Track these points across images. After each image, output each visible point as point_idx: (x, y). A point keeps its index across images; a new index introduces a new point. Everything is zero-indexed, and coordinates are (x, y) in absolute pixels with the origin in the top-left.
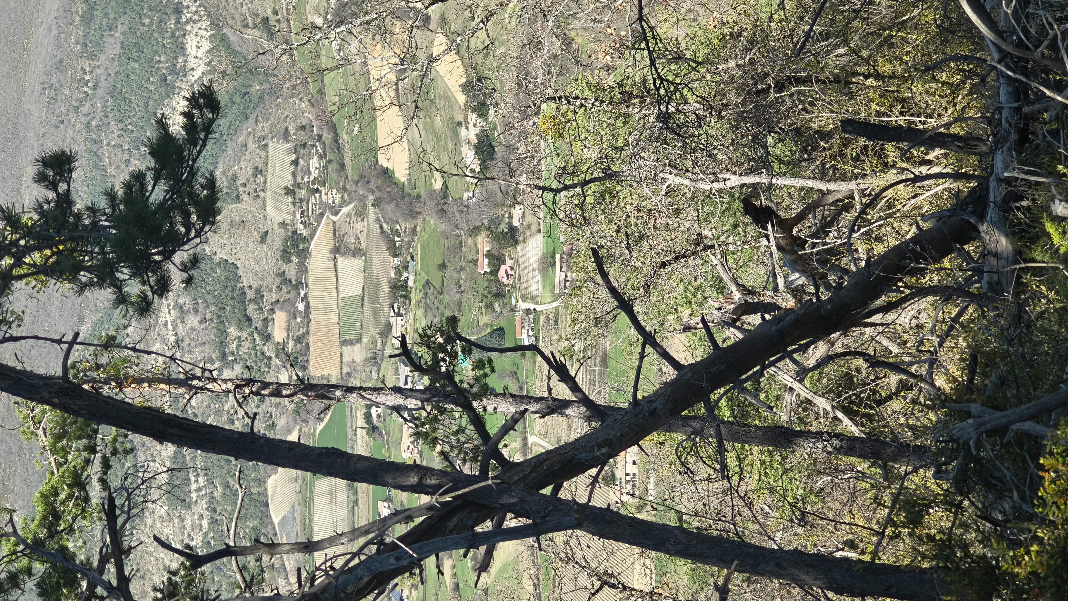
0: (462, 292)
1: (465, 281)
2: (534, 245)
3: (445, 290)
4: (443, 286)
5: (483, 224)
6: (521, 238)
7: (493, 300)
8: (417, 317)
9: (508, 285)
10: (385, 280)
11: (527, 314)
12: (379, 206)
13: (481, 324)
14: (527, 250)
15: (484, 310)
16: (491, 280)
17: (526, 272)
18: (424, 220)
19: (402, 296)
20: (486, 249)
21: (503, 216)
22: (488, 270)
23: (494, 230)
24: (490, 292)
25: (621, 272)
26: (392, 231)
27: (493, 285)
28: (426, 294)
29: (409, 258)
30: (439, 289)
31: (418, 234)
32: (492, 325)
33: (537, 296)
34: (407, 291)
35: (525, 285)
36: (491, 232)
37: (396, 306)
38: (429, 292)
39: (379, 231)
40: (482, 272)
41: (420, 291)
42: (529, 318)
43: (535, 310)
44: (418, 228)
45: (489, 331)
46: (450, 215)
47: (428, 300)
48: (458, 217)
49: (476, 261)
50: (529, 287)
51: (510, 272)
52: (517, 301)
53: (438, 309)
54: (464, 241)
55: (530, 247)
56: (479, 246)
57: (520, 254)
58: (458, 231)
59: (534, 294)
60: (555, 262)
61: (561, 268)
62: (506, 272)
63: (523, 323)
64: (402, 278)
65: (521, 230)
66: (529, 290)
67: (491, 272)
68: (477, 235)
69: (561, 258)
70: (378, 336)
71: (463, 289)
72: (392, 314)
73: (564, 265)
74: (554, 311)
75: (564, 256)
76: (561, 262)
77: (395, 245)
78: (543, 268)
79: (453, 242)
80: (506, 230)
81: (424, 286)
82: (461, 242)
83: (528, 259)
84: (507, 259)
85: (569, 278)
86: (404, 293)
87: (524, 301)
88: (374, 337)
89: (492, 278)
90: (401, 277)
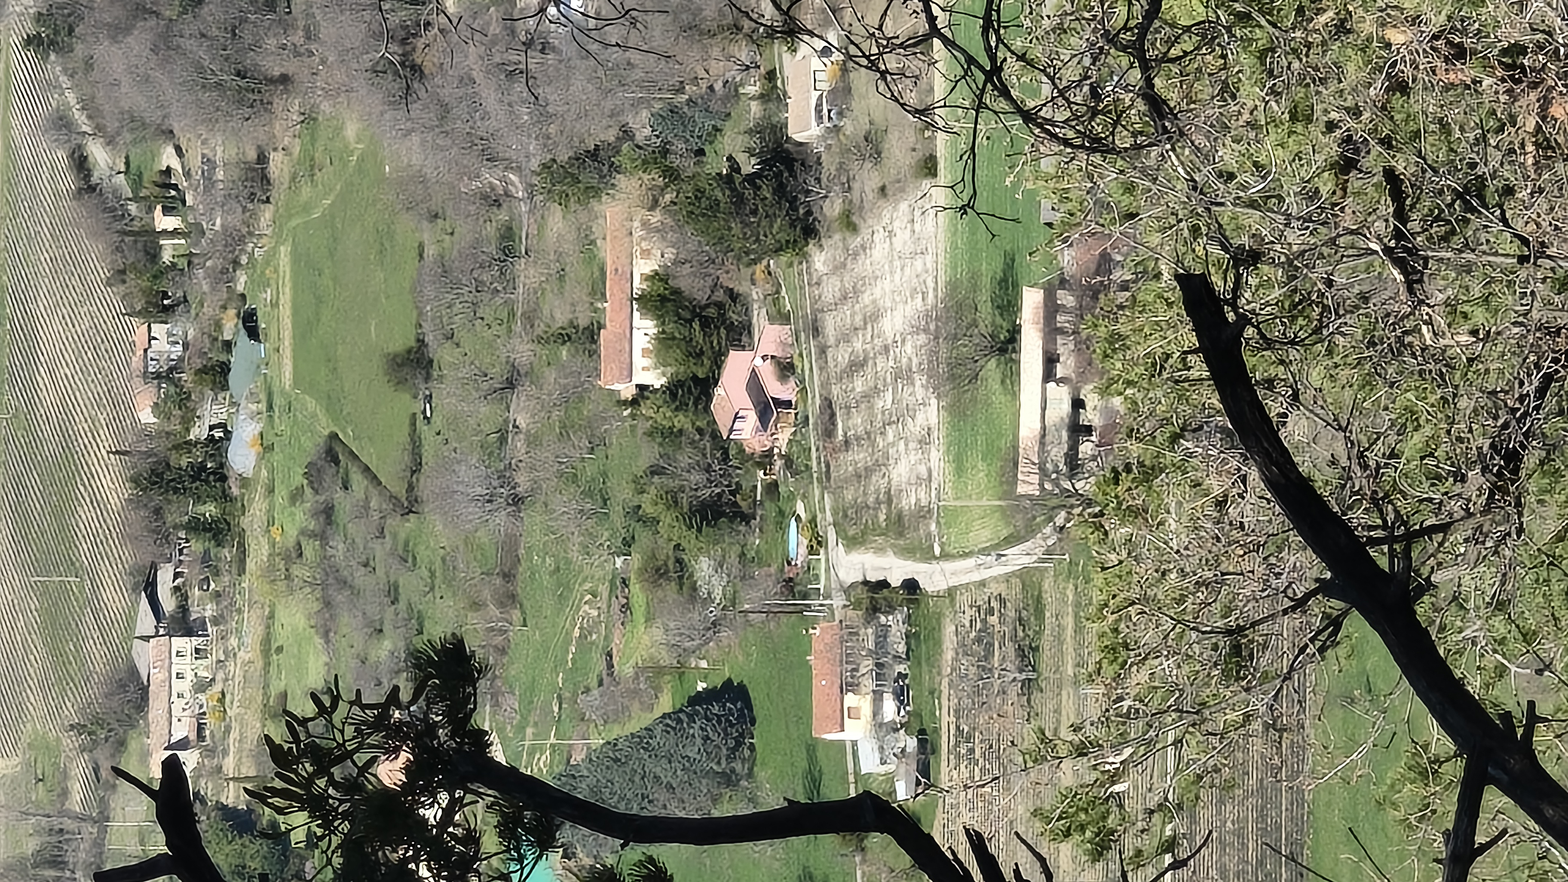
0: (517, 501)
1: (533, 441)
2: (902, 238)
3: (426, 486)
4: (416, 467)
5: (627, 134)
6: (832, 208)
7: (689, 539)
8: (281, 637)
9: (765, 459)
10: (106, 441)
11: (874, 610)
12: (64, 50)
13: (625, 669)
14: (863, 266)
15: (637, 593)
16: (671, 435)
17: (859, 385)
18: (309, 118)
19: (197, 526)
20: (644, 267)
21: (733, 92)
22: (656, 379)
23: (688, 166)
24: (672, 499)
25: (1367, 384)
26: (137, 182)
27: (685, 458)
28: (327, 513)
29: (230, 326)
30: (399, 489)
31: (278, 193)
32: (681, 671)
33: (923, 513)
34: (226, 497)
35: (859, 457)
36: (672, 175)
37: (165, 579)
38: (344, 503)
39: (68, 182)
40: (627, 391)
41: (296, 496)
42: (883, 634)
43: (911, 586)
44: (277, 165)
45: (666, 703)
46: (449, 92)
47: (338, 548)
48: (490, 97)
49: (592, 333)
50: (880, 464)
51: (775, 389)
52: (817, 543)
53: (393, 593)
54: (526, 227)
55: (879, 251)
56: (608, 253)
57: (830, 290)
58: (490, 177)
59: (908, 503)
60: (1015, 333)
61: (1050, 361)
62: (755, 385)
63: (849, 659)
64: (199, 432)
65: (829, 165)
66: (878, 482)
67: (673, 390)
68: (593, 192)
69: (1051, 308)
70: (69, 742)
71: (523, 481)
72: (146, 621)
73: (1065, 348)
74: (1014, 593)
75: (1066, 298)
76: (1051, 331)
77: (153, 254)
78: (955, 364)
79: (465, 231)
80: (749, 166)
81: (313, 474)
82: (508, 234)
83: (873, 317)
84: (759, 318)
85: (1091, 416)
86: (210, 510)
87: (853, 543)
88: (51, 749)
89: (682, 421)
90: (187, 422)
